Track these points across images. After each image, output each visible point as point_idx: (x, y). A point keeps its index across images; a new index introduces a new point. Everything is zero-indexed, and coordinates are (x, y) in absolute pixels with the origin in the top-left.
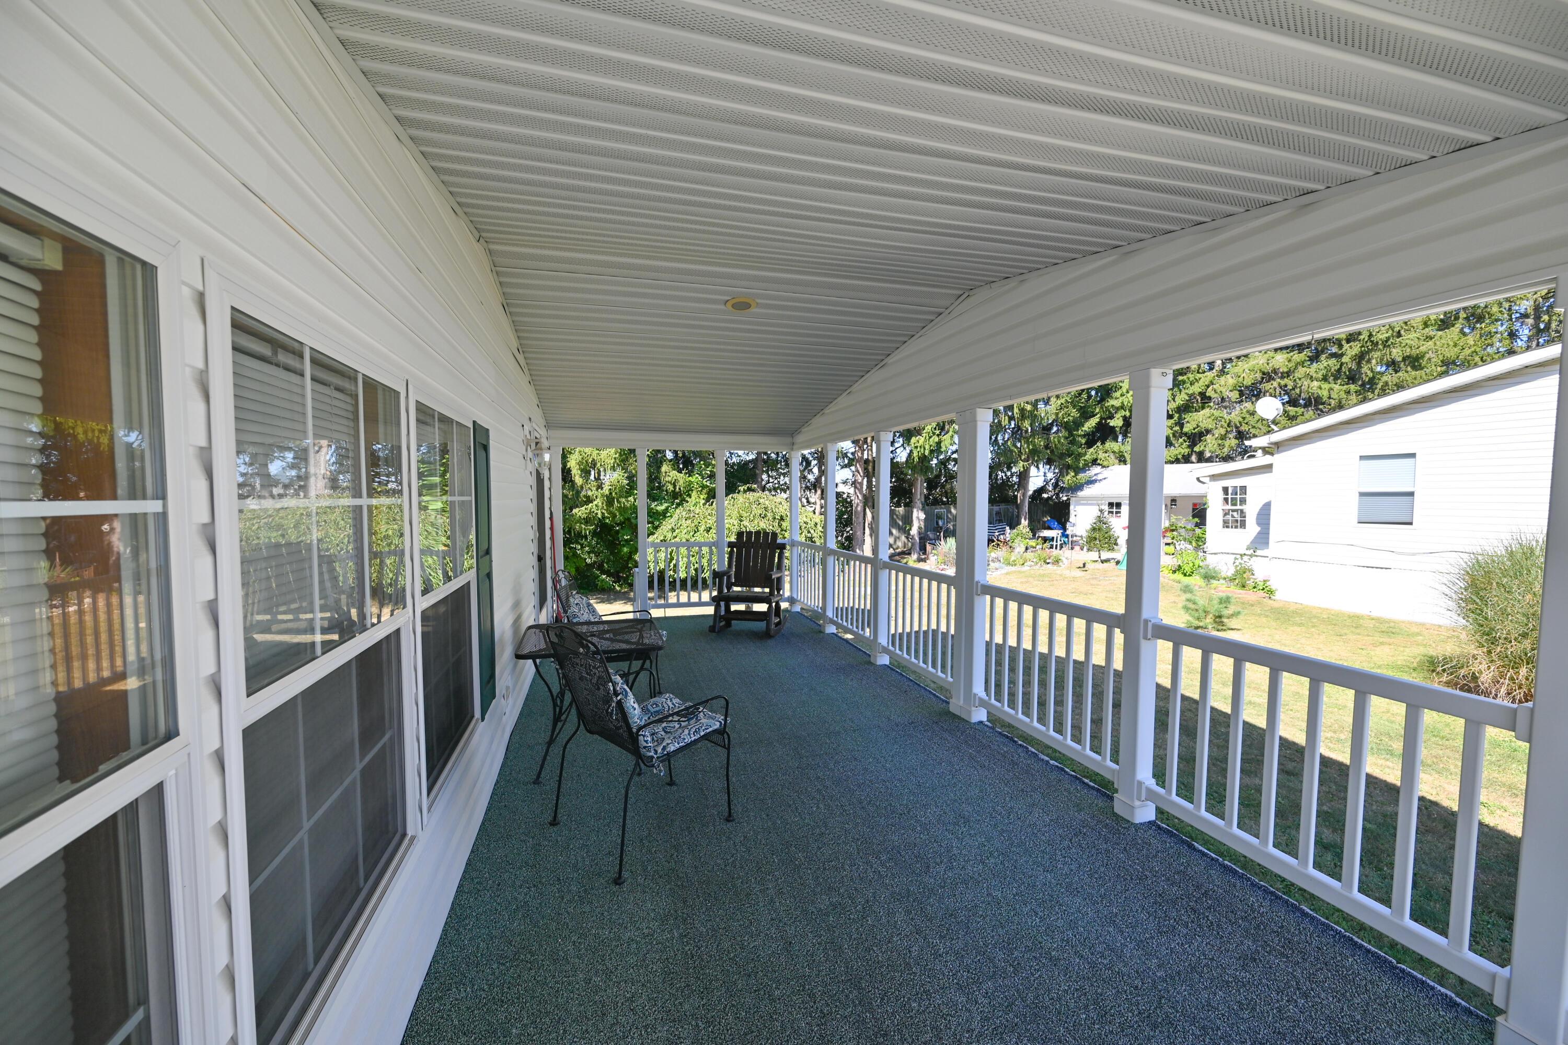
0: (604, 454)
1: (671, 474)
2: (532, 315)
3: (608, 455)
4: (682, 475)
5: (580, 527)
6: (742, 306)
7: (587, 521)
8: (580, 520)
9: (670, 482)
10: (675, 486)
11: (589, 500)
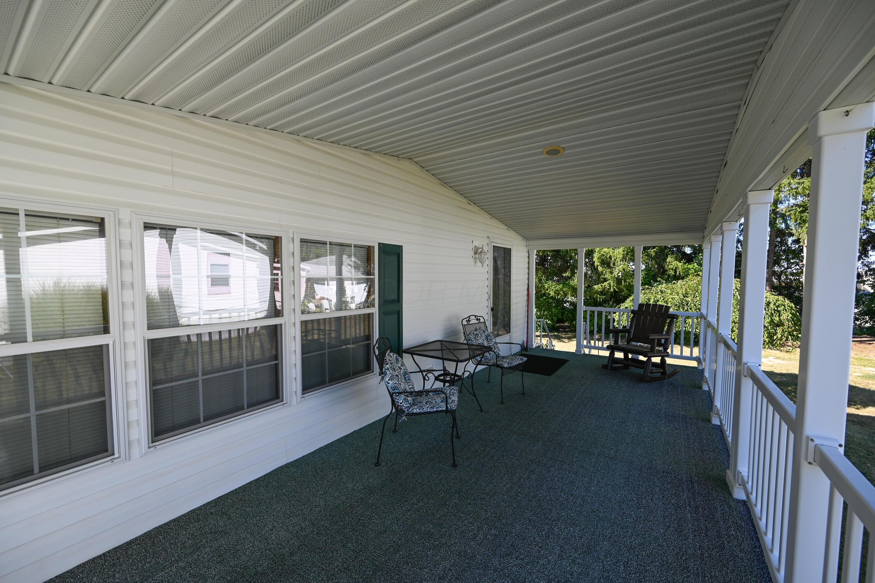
0: (616, 251)
1: (673, 263)
2: (464, 185)
3: (618, 253)
4: (681, 264)
5: (597, 297)
6: (553, 152)
7: (602, 293)
8: (597, 292)
9: (672, 269)
10: (676, 272)
11: (605, 280)
